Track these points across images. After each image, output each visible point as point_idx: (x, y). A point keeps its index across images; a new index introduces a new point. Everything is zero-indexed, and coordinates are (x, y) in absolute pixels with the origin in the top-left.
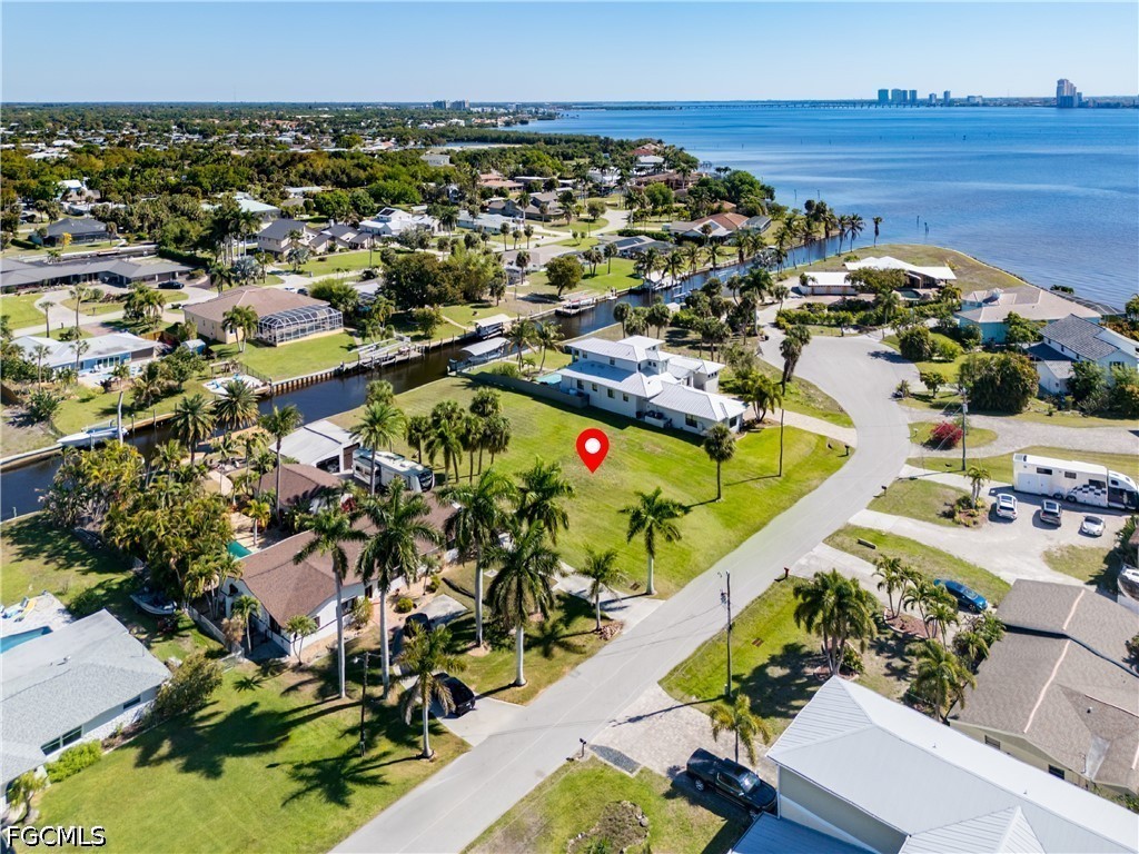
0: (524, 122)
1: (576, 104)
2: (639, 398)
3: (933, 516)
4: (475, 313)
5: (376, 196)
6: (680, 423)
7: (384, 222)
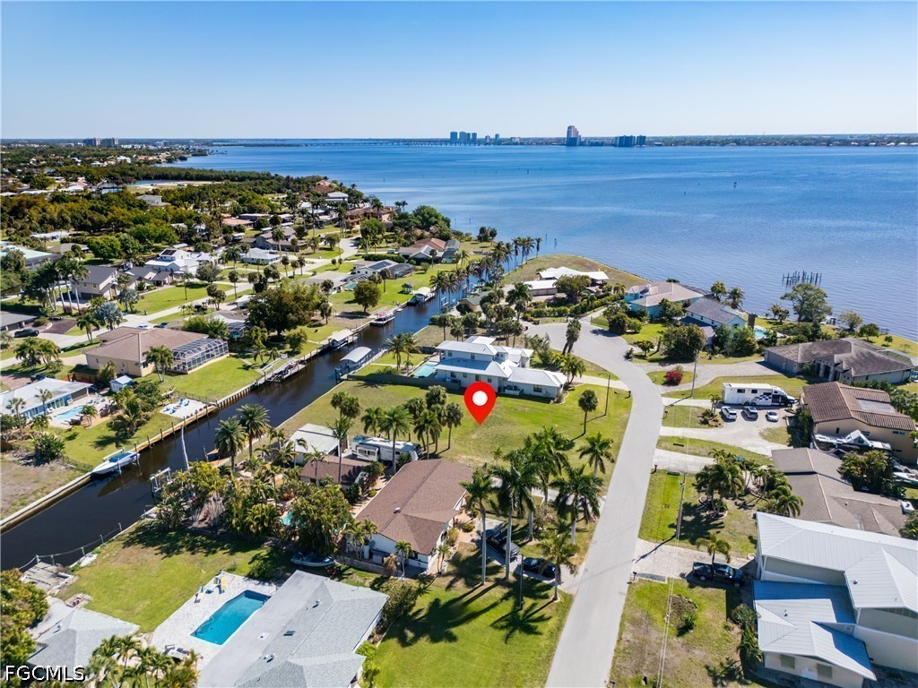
0: (183, 159)
1: (215, 141)
2: (499, 378)
3: (697, 425)
4: (316, 331)
5: (140, 237)
6: (530, 391)
7: (169, 261)
